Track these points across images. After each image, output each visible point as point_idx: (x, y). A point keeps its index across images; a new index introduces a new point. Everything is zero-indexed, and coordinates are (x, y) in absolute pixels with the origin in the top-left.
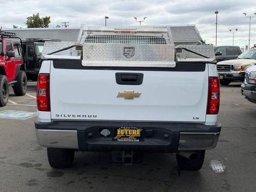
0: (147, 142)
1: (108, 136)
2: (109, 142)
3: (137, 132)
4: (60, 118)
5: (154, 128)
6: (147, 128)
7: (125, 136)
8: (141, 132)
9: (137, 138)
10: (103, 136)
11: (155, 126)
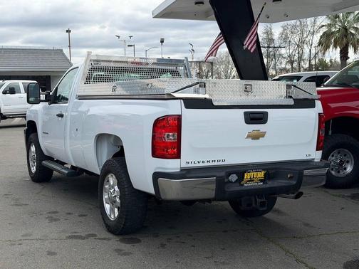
0: (270, 184)
1: (235, 182)
2: (237, 188)
3: (261, 175)
4: (190, 165)
5: (276, 168)
6: (270, 169)
7: (251, 180)
8: (265, 175)
9: (261, 181)
10: (231, 182)
11: (278, 166)
